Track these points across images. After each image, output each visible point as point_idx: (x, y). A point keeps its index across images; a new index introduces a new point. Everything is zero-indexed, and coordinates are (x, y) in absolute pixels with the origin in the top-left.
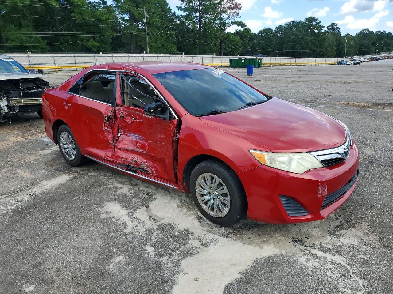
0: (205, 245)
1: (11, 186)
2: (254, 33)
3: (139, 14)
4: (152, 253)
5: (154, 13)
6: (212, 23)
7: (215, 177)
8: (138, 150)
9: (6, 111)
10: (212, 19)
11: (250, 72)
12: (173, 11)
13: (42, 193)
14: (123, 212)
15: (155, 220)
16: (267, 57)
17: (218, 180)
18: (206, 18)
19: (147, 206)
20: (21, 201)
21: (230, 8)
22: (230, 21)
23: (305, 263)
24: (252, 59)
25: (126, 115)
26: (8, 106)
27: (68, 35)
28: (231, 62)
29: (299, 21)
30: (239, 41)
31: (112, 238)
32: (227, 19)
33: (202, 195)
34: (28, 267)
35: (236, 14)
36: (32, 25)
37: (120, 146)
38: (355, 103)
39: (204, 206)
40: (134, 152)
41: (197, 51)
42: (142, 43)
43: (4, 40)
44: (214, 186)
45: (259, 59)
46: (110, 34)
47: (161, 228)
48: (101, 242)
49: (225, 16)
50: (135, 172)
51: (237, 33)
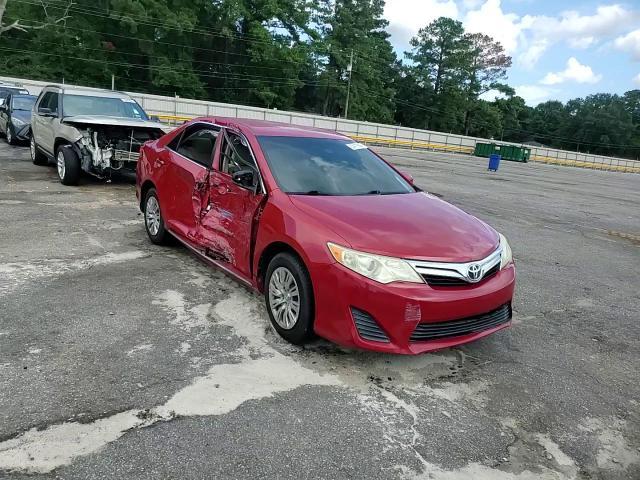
0: (254, 357)
1: (73, 251)
2: (529, 106)
3: (344, 58)
4: (185, 350)
5: (367, 59)
6: (456, 83)
7: (289, 273)
8: (225, 231)
9: (108, 165)
10: (458, 77)
11: (493, 166)
12: (398, 59)
13: (101, 265)
14: (182, 303)
15: (213, 320)
16: (542, 148)
17: (291, 277)
18: (449, 74)
19: (214, 304)
20: (74, 268)
21: (491, 62)
22: (488, 83)
23: (362, 402)
24: (514, 147)
25: (221, 184)
26: (111, 159)
27: (236, 77)
28: (476, 148)
29: (612, 95)
30: (499, 116)
31: (151, 325)
32: (484, 79)
33: (276, 297)
34: (44, 332)
35: (501, 72)
36: (191, 60)
37: (206, 222)
38: (630, 236)
39: (275, 312)
40: (221, 233)
41: (426, 123)
42: (340, 102)
43: (151, 76)
44: (287, 285)
45: (525, 148)
46: (294, 83)
47: (214, 330)
48: (135, 327)
49: (480, 74)
50: (214, 258)
51: (498, 103)
